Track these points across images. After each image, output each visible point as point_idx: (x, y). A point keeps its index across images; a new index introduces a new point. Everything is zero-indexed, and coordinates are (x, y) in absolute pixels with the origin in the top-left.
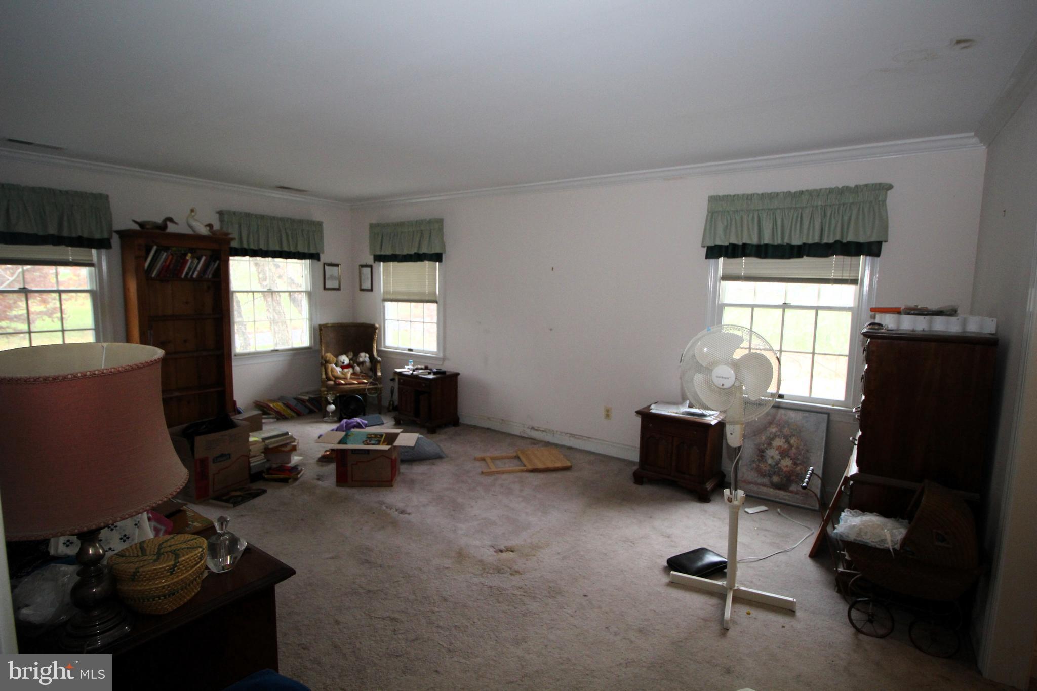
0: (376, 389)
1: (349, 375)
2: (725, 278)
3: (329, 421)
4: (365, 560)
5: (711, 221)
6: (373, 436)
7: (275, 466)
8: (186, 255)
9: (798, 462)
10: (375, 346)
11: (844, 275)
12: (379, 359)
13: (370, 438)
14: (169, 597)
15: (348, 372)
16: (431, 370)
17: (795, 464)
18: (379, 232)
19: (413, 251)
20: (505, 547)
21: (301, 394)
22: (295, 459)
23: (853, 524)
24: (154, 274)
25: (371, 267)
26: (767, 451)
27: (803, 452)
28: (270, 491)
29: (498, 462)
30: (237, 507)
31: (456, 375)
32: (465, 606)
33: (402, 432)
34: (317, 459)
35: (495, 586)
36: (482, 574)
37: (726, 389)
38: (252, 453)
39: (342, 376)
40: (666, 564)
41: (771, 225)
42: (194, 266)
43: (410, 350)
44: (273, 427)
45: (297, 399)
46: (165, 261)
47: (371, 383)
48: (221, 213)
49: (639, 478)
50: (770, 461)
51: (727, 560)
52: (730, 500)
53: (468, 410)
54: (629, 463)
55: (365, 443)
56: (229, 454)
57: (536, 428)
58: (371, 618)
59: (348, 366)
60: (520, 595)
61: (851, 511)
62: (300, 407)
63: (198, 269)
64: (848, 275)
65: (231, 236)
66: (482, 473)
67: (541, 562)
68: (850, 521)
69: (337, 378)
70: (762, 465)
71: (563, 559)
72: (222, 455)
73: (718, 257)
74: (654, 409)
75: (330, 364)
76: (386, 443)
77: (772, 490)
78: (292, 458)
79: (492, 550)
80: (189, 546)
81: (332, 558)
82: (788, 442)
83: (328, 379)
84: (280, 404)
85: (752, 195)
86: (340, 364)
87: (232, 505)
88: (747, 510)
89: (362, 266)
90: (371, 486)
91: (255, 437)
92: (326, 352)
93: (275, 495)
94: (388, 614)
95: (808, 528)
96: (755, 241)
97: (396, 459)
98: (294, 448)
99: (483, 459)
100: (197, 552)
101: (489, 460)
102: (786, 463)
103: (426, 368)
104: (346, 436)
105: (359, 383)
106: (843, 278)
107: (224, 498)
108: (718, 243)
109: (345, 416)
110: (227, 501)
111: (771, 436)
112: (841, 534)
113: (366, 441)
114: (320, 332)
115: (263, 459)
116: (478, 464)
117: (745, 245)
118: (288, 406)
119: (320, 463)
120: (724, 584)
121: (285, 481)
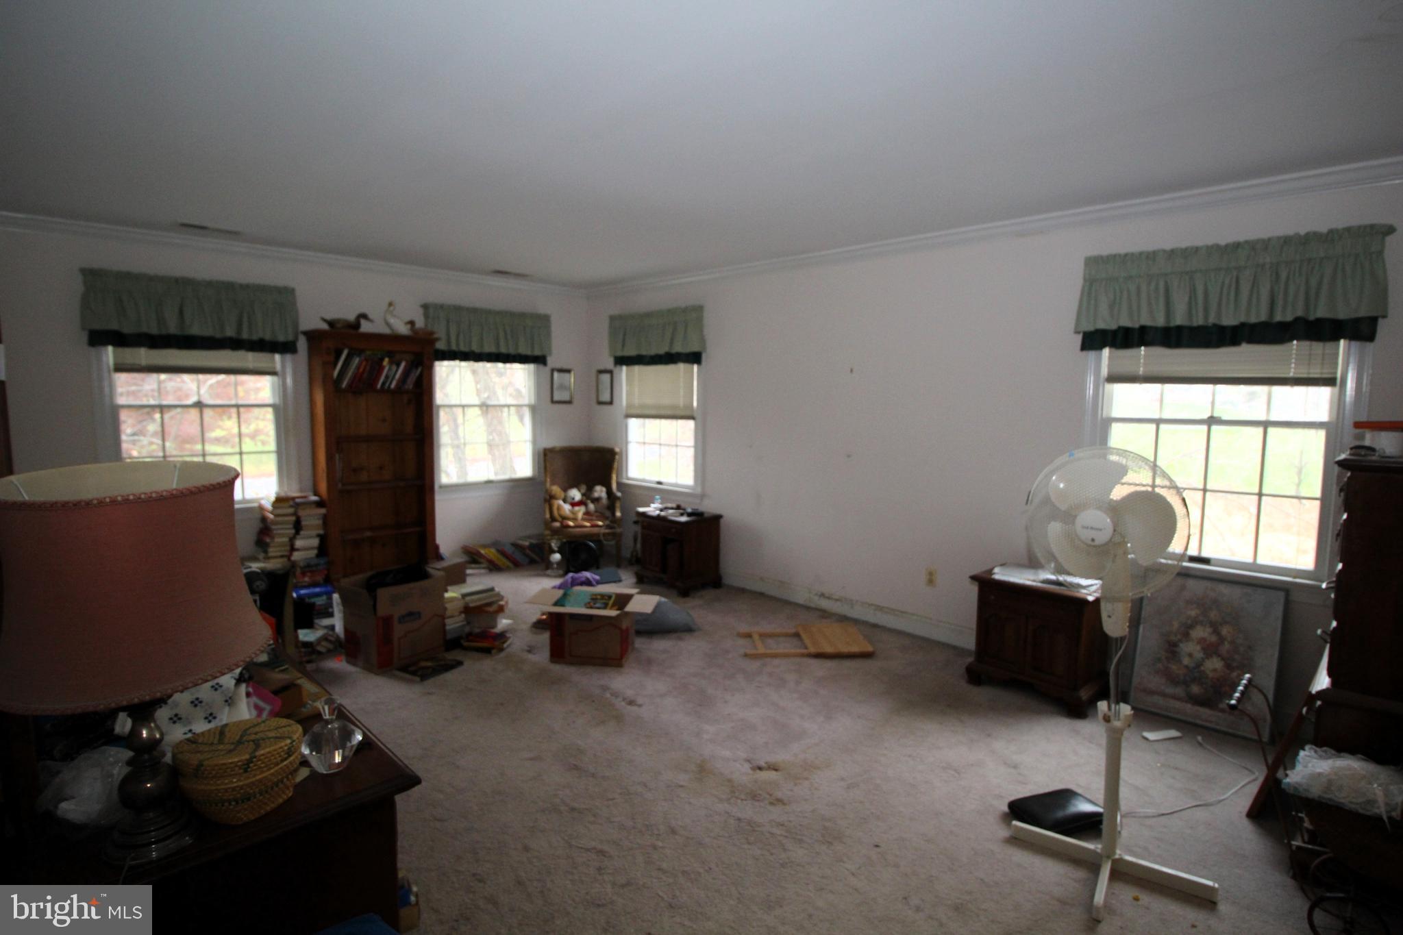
0: (614, 534)
1: (580, 515)
2: (1114, 378)
3: (553, 574)
4: (575, 765)
5: (1089, 294)
6: (599, 597)
7: (477, 630)
8: (382, 360)
9: (1235, 664)
10: (614, 477)
11: (1312, 371)
12: (619, 494)
13: (595, 600)
14: (243, 802)
15: (579, 511)
16: (684, 509)
17: (1228, 666)
18: (621, 326)
19: (662, 350)
20: (766, 763)
21: (521, 539)
22: (503, 623)
23: (1319, 770)
24: (344, 385)
25: (611, 372)
26: (1181, 645)
27: (1242, 649)
28: (468, 663)
29: (770, 641)
30: (426, 683)
31: (717, 518)
32: (700, 844)
33: (638, 593)
34: (529, 625)
35: (745, 819)
36: (729, 799)
37: (1099, 546)
38: (448, 613)
39: (571, 516)
40: (1005, 809)
41: (1186, 299)
42: (393, 373)
43: (660, 483)
44: (477, 580)
45: (515, 545)
46: (358, 367)
47: (608, 527)
48: (425, 307)
49: (975, 676)
50: (1186, 661)
51: (1101, 810)
52: (1107, 719)
53: (733, 566)
54: (959, 651)
55: (588, 606)
56: (419, 613)
57: (827, 595)
58: (571, 846)
59: (580, 503)
60: (781, 835)
61: (1318, 749)
62: (518, 556)
63: (398, 376)
64: (1318, 371)
65: (436, 336)
66: (746, 655)
67: (816, 789)
68: (1313, 766)
69: (564, 518)
70: (1174, 667)
71: (848, 788)
72: (411, 614)
73: (1101, 348)
74: (997, 573)
75: (557, 499)
76: (616, 607)
77: (1189, 706)
78: (499, 620)
79: (747, 766)
80: (278, 735)
81: (531, 759)
82: (1216, 631)
83: (553, 519)
84: (493, 550)
85: (1155, 253)
86: (569, 500)
87: (418, 679)
88: (1146, 734)
89: (601, 372)
90: (594, 665)
91: (454, 592)
92: (553, 483)
93: (474, 668)
94: (593, 844)
95: (1250, 771)
96: (1160, 321)
97: (627, 630)
98: (501, 609)
99: (749, 636)
100: (283, 744)
101: (756, 637)
102: (1214, 665)
103: (678, 507)
104: (565, 595)
105: (593, 526)
106: (1312, 376)
107: (412, 669)
108: (1101, 325)
109: (573, 569)
110: (414, 673)
111: (1189, 622)
112: (1297, 786)
113: (589, 603)
114: (545, 457)
115: (462, 621)
116: (741, 642)
117: (1143, 329)
118: (502, 553)
119: (534, 629)
120: (1097, 848)
121: (487, 651)
